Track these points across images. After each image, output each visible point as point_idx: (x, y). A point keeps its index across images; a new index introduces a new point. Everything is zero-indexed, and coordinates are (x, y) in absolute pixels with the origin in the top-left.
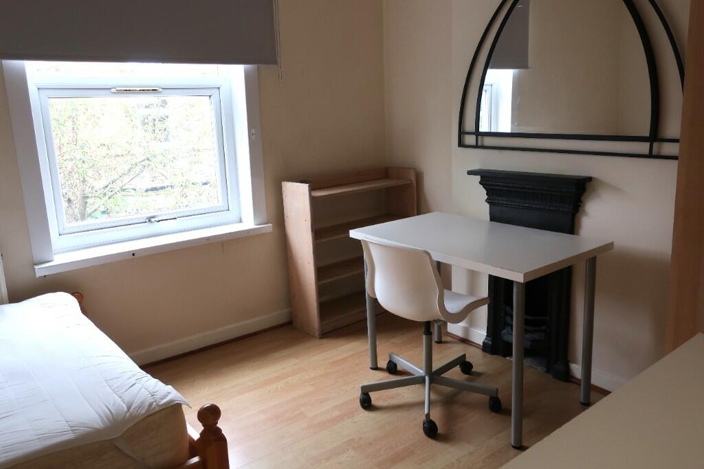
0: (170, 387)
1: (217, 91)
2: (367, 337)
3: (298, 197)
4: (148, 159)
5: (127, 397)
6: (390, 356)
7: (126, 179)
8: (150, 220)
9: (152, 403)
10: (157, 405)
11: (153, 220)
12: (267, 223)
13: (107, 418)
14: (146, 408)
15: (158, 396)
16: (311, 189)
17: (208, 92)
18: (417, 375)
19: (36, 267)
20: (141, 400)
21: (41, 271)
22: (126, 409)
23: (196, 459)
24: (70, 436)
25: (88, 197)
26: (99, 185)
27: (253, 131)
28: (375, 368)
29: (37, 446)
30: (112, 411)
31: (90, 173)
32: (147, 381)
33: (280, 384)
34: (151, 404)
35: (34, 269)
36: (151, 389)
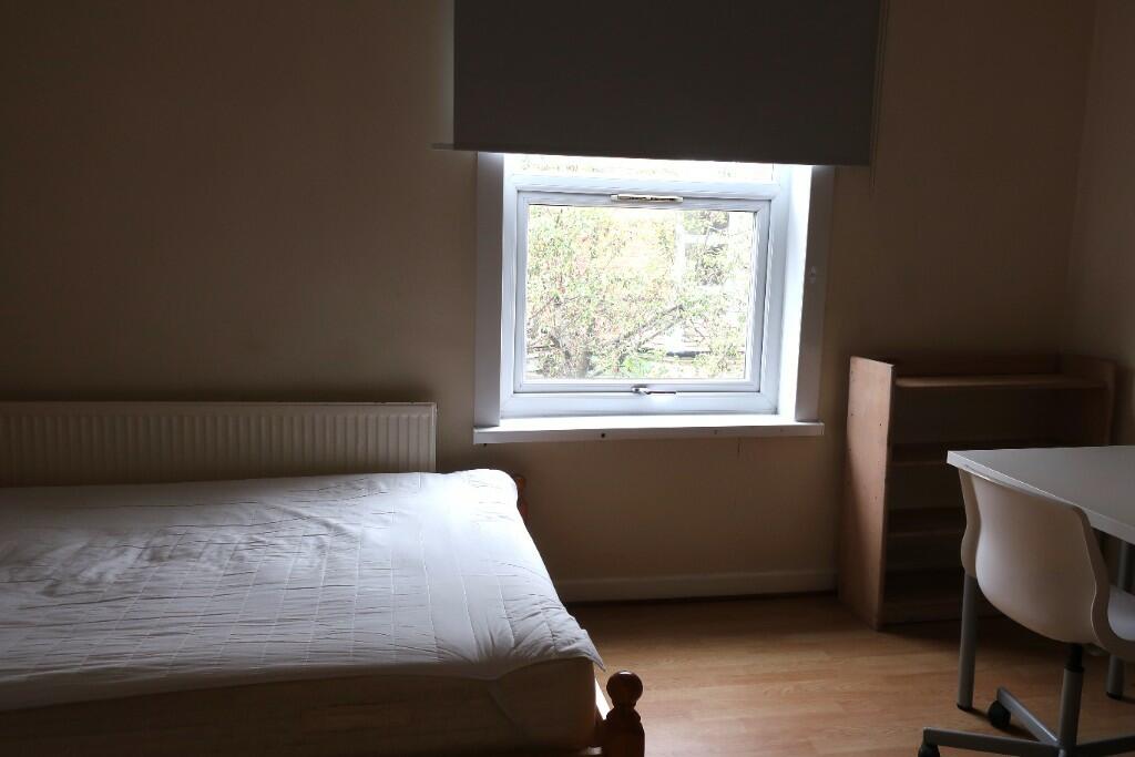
0: (584, 631)
1: (767, 204)
2: (958, 649)
3: (872, 384)
4: (681, 308)
5: (521, 628)
6: (999, 694)
7: (648, 334)
8: (637, 389)
9: (551, 646)
10: (556, 650)
11: (641, 390)
12: (816, 421)
13: (486, 651)
14: (539, 650)
15: (562, 638)
16: (896, 375)
17: (753, 206)
18: (1043, 742)
19: (476, 431)
20: (536, 638)
21: (481, 436)
22: (512, 644)
23: (597, 751)
24: (434, 659)
25: (591, 353)
26: (609, 337)
27: (814, 270)
28: (967, 707)
29: (393, 658)
30: (495, 641)
31: (602, 320)
32: (556, 615)
33: (789, 687)
34: (549, 646)
35: (472, 432)
36: (555, 627)
